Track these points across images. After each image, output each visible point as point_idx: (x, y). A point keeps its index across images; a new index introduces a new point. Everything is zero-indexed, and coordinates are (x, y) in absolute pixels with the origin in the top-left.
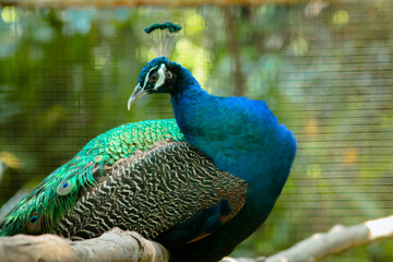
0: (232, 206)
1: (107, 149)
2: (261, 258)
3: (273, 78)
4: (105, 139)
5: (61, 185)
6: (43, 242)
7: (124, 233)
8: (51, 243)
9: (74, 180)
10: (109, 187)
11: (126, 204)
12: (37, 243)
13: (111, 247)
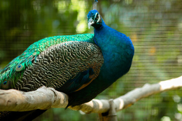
0: (94, 71)
1: (39, 49)
2: (111, 100)
3: (117, 14)
4: (38, 44)
5: (17, 66)
6: (10, 93)
7: (48, 88)
8: (14, 93)
9: (23, 64)
10: (38, 60)
11: (46, 69)
12: (7, 93)
13: (42, 95)
